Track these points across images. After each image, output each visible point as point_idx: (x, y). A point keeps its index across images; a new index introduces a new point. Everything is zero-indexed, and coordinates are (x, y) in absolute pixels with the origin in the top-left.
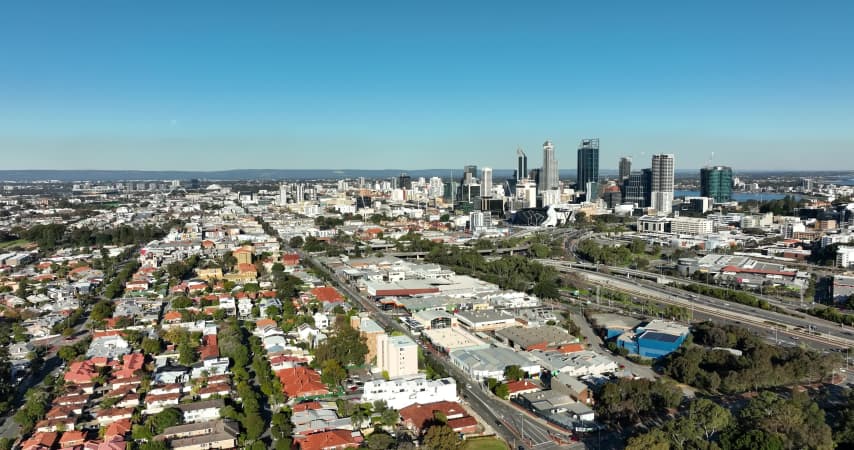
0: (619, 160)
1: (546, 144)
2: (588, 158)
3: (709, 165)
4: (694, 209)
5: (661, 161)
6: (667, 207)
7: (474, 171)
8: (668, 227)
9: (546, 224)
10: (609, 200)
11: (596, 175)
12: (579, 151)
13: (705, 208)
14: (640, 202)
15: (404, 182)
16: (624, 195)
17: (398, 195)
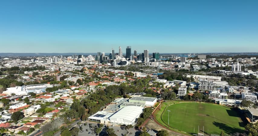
0: (134, 51)
2: (128, 50)
4: (153, 61)
5: (146, 51)
10: (135, 60)
11: (131, 54)
12: (126, 49)
16: (138, 59)
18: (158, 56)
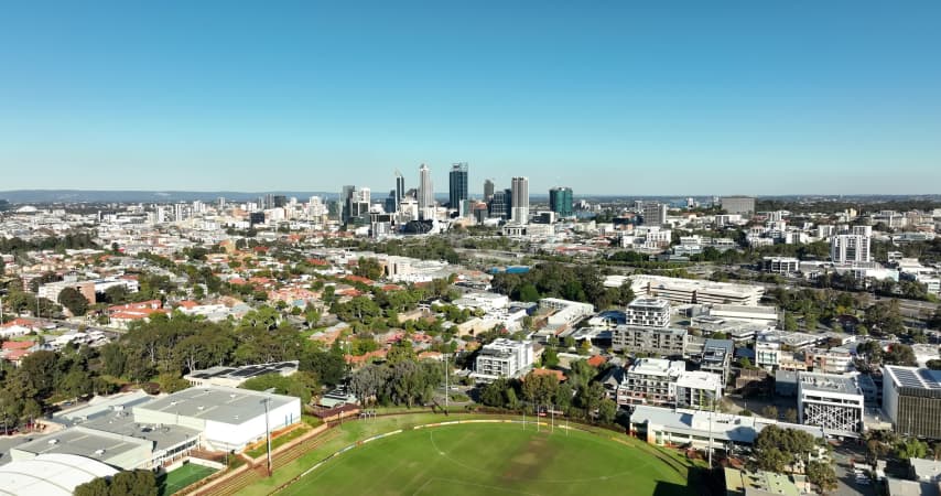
0: (484, 182)
1: (422, 167)
2: (458, 180)
3: (556, 186)
4: (545, 219)
5: (518, 182)
6: (524, 220)
8: (524, 232)
10: (478, 214)
11: (466, 194)
12: (450, 173)
13: (552, 220)
14: (503, 217)
16: (490, 212)
18: (568, 202)
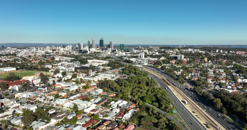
1: (93, 39)
7: (79, 45)
9: (87, 53)
11: (103, 45)
12: (100, 40)
15: (64, 46)
17: (62, 49)
18: (123, 47)
